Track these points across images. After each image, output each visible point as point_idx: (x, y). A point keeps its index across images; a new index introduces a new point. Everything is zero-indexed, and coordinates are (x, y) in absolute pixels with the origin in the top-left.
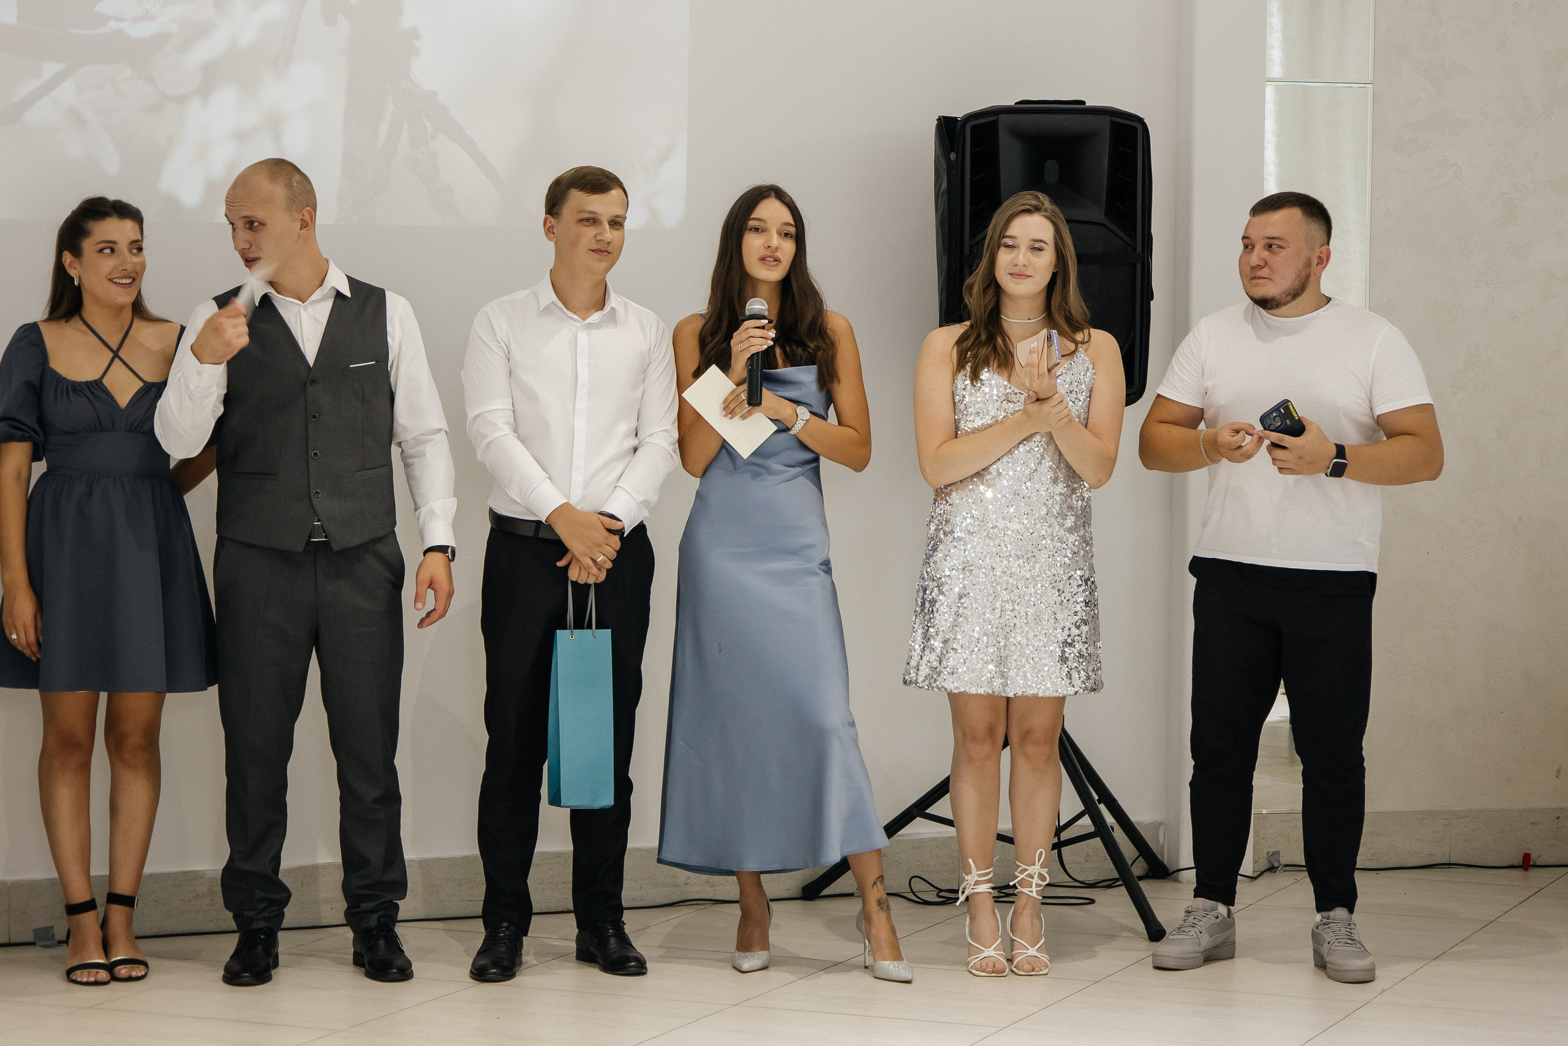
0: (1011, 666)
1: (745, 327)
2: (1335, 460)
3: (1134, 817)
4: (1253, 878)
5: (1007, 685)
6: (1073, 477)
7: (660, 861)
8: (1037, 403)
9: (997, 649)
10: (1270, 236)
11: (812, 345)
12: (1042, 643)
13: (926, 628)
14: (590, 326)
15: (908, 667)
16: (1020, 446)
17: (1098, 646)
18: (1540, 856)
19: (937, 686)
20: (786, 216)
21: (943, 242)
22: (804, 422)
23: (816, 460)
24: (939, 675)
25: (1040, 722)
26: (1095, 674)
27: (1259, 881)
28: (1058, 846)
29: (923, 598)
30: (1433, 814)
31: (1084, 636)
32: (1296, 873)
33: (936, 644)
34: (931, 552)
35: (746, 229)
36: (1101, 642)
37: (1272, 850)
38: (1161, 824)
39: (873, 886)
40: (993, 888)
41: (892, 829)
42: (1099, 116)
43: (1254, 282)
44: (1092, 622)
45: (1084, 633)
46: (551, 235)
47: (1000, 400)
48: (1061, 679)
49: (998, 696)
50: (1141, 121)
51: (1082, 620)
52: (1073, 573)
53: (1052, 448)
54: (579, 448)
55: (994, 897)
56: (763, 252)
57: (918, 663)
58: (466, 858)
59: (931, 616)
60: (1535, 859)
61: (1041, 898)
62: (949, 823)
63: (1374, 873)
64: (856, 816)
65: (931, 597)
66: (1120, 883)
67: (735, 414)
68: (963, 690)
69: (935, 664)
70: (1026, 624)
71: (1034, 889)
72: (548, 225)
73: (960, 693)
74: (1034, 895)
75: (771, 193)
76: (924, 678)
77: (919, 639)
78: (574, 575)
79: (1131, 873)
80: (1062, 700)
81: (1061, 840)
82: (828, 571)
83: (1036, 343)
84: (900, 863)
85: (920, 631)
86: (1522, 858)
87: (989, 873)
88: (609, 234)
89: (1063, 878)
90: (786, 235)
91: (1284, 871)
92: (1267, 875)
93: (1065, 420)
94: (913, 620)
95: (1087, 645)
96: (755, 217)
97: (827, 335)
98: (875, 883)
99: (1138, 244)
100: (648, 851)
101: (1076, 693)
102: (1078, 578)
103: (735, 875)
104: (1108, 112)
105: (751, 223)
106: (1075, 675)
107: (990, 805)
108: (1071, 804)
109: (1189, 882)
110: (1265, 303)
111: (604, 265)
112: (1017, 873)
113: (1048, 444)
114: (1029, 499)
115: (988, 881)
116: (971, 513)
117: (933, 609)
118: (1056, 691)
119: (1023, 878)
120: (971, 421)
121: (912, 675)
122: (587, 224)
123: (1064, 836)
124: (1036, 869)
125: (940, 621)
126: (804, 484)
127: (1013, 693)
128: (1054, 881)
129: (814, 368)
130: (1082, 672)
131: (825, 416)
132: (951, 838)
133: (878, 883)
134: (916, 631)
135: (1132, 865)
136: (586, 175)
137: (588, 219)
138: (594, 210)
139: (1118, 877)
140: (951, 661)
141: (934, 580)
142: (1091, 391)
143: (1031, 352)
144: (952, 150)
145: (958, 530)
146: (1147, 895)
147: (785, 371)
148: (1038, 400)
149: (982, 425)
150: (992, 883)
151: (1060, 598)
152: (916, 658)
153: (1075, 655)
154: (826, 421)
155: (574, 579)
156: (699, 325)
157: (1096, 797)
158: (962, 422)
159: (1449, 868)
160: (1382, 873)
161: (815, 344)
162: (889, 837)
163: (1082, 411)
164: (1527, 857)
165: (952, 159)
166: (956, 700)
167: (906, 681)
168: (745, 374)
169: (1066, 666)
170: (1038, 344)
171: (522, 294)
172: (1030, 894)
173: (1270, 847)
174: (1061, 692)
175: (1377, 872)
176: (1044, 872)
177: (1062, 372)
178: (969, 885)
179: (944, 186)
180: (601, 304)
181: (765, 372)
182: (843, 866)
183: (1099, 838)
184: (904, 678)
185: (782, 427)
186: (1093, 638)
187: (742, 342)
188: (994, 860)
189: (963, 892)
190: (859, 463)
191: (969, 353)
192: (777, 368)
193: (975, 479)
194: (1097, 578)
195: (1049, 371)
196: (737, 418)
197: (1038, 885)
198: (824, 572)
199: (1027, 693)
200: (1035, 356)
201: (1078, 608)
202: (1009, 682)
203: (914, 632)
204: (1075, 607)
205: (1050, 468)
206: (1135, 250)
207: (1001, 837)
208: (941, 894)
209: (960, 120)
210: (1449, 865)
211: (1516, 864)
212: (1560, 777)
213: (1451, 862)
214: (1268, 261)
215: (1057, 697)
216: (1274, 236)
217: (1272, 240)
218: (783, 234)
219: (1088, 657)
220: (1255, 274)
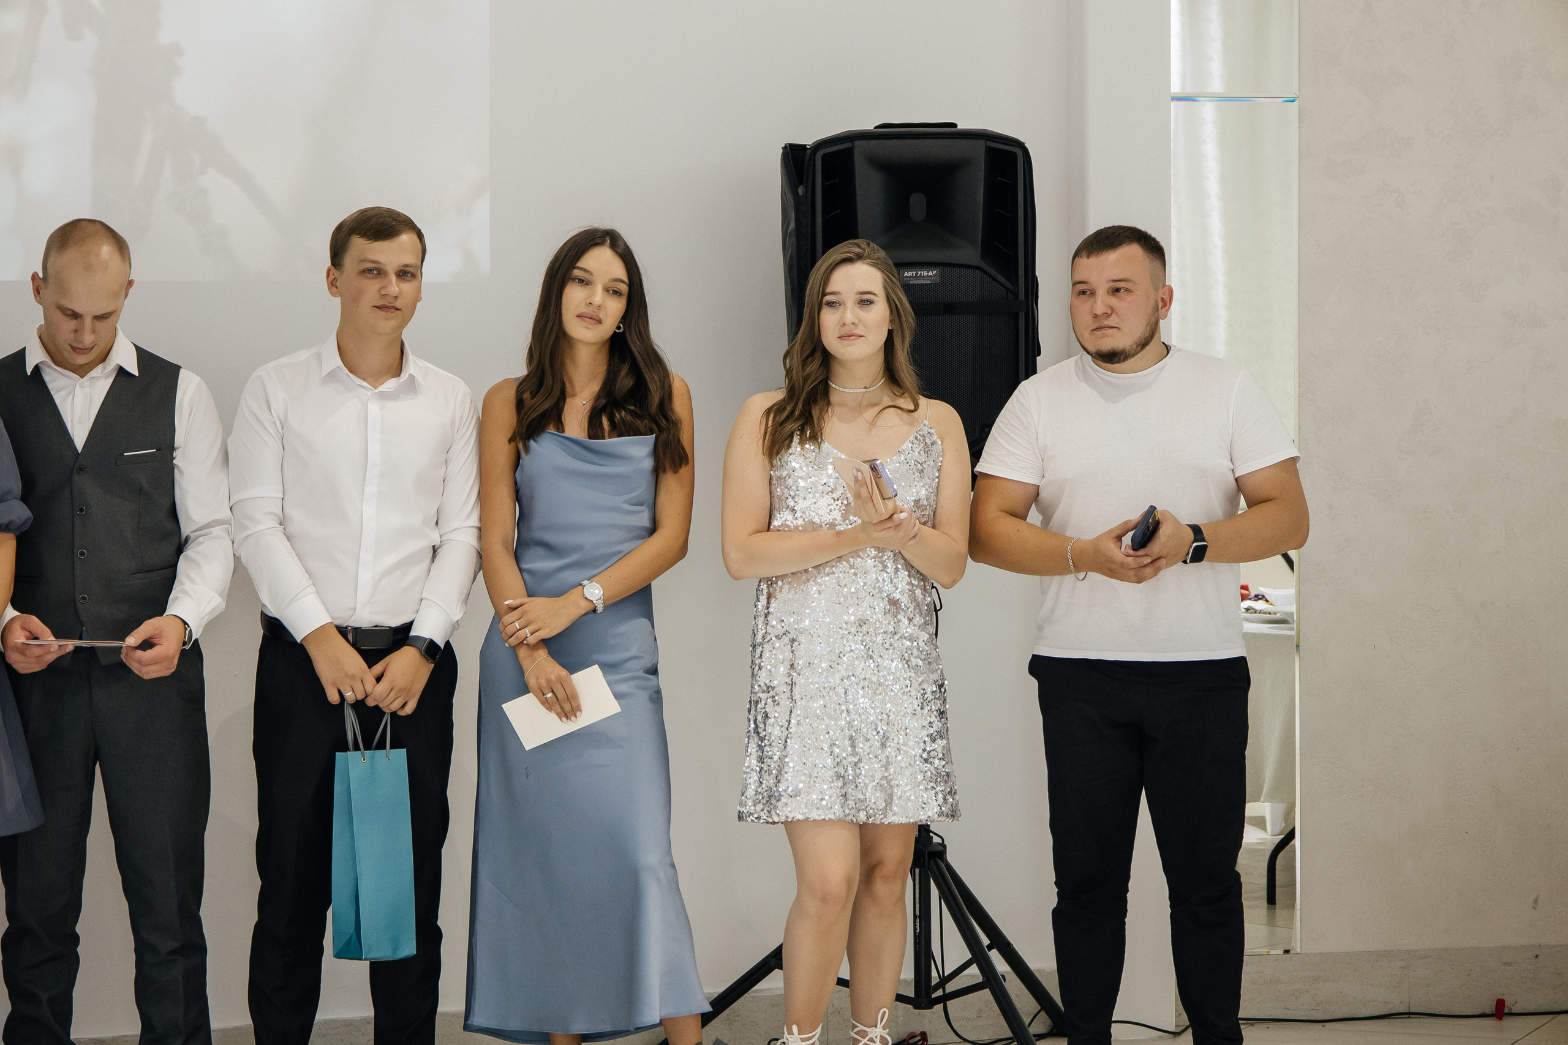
2: (1195, 544)
4: (1176, 1034)
7: (467, 1027)
10: (1115, 278)
14: (383, 396)
18: (1516, 1002)
20: (618, 270)
21: (792, 291)
25: (892, 853)
30: (1386, 955)
31: (940, 751)
35: (570, 278)
42: (970, 141)
43: (1098, 333)
45: (940, 748)
46: (334, 289)
50: (1021, 145)
51: (938, 732)
52: (926, 677)
56: (583, 308)
60: (1511, 1006)
63: (1319, 1026)
66: (1016, 1042)
72: (332, 277)
75: (606, 240)
79: (1026, 1031)
84: (757, 1024)
86: (1495, 1005)
88: (395, 286)
90: (615, 292)
96: (582, 266)
99: (1020, 290)
100: (455, 1015)
102: (932, 683)
104: (984, 136)
105: (576, 272)
110: (1110, 358)
111: (392, 323)
112: (855, 1036)
119: (864, 1038)
122: (371, 276)
124: (877, 1031)
129: (648, 440)
136: (369, 219)
137: (371, 270)
138: (376, 260)
144: (801, 183)
147: (612, 442)
153: (932, 773)
156: (512, 392)
157: (987, 942)
159: (1409, 1017)
164: (1500, 1003)
165: (801, 194)
171: (304, 355)
175: (1323, 1024)
176: (886, 1034)
179: (792, 225)
180: (397, 369)
183: (987, 991)
186: (949, 754)
192: (604, 439)
201: (933, 717)
204: (930, 717)
206: (1017, 296)
209: (810, 148)
210: (1409, 1014)
211: (1488, 1012)
212: (1537, 909)
213: (1411, 1011)
214: (1114, 307)
215: (909, 822)
216: (1120, 278)
217: (1118, 283)
218: (611, 292)
219: (945, 777)
220: (1100, 324)
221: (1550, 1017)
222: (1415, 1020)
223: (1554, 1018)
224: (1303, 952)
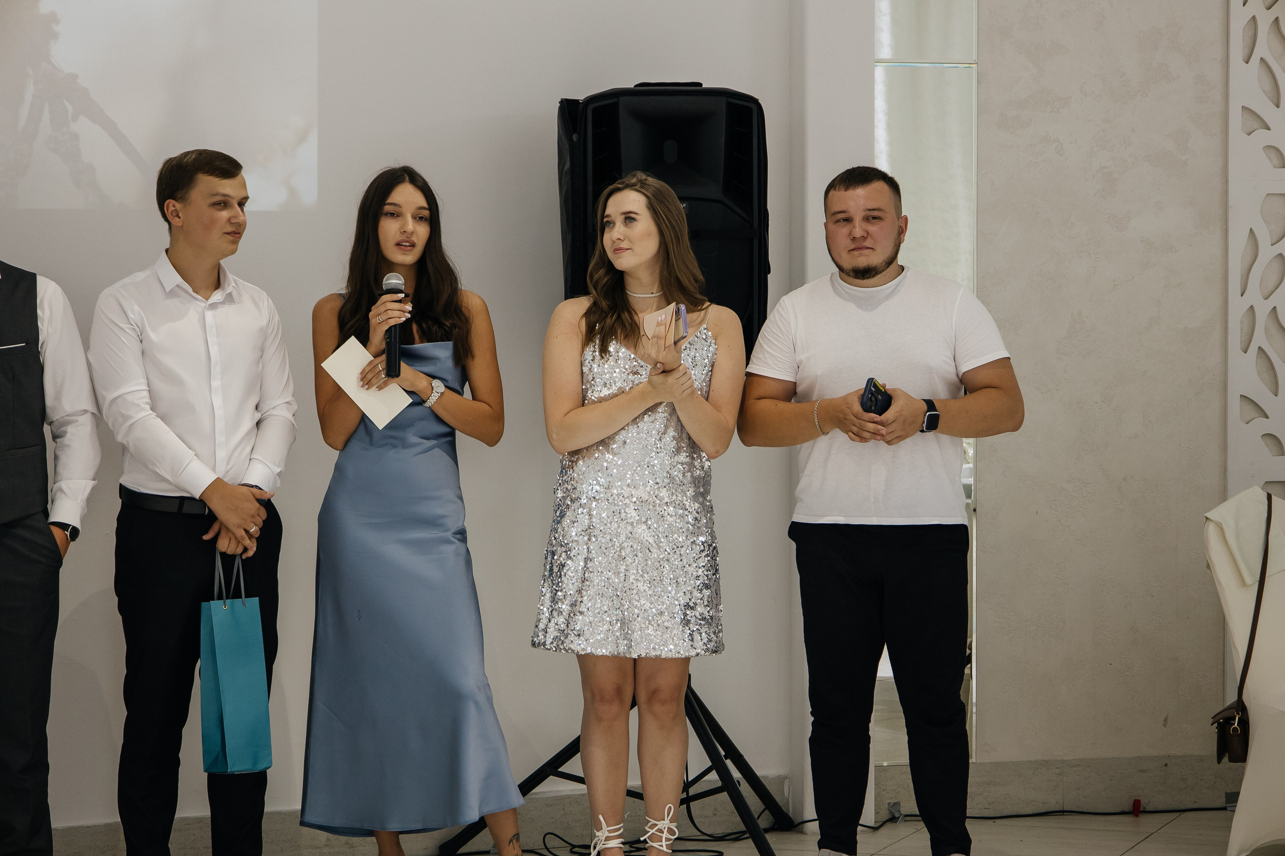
0: (635, 628)
1: (383, 301)
2: (928, 413)
3: (759, 772)
4: (875, 829)
5: (631, 647)
6: (694, 447)
7: (302, 823)
8: (662, 376)
9: (622, 611)
10: (870, 208)
11: (448, 324)
12: (665, 606)
13: (554, 591)
15: (536, 630)
16: (645, 416)
17: (720, 609)
18: (1150, 802)
19: (564, 648)
20: (420, 200)
21: (567, 220)
22: (439, 395)
23: (452, 434)
24: (566, 638)
25: (666, 681)
26: (717, 637)
27: (883, 831)
28: (686, 801)
29: (551, 563)
31: (706, 599)
32: (916, 822)
33: (564, 607)
34: (559, 519)
35: (382, 214)
36: (722, 606)
37: (892, 801)
38: (785, 778)
39: (510, 843)
40: (623, 843)
41: (526, 787)
43: (856, 253)
44: (714, 586)
45: (706, 597)
47: (627, 372)
48: (683, 641)
49: (623, 657)
50: (755, 101)
51: (704, 584)
52: (695, 539)
53: (675, 418)
54: (220, 426)
55: (624, 852)
56: (399, 238)
57: (547, 625)
58: (108, 826)
59: (559, 580)
60: (1145, 805)
61: (671, 851)
62: (580, 780)
63: (990, 822)
64: (493, 776)
65: (559, 562)
66: (747, 835)
67: (371, 384)
68: (590, 651)
69: (563, 626)
70: (649, 587)
71: (664, 843)
72: (171, 209)
73: (587, 655)
74: (664, 849)
75: (405, 178)
76: (552, 640)
77: (548, 603)
78: (224, 545)
79: (757, 825)
80: (687, 660)
81: (690, 795)
82: (464, 540)
83: (664, 316)
84: (534, 821)
85: (548, 595)
86: (1132, 805)
87: (619, 829)
89: (692, 832)
90: (421, 218)
91: (905, 821)
92: (889, 826)
93: (689, 391)
94: (542, 584)
95: (709, 608)
96: (391, 202)
97: (462, 311)
98: (511, 841)
100: (289, 814)
101: (698, 655)
102: (700, 544)
103: (373, 836)
104: (725, 93)
105: (387, 208)
106: (697, 637)
107: (619, 764)
108: (698, 760)
109: (814, 834)
110: (863, 274)
112: (647, 828)
113: (671, 415)
114: (654, 468)
115: (619, 837)
116: (597, 480)
117: (561, 574)
118: (679, 653)
119: (653, 833)
120: (598, 391)
121: (540, 638)
122: (219, 207)
123: (693, 791)
124: (665, 824)
125: (567, 585)
126: (440, 456)
127: (637, 654)
128: (683, 835)
129: (450, 344)
130: (704, 634)
131: (461, 391)
132: (583, 795)
133: (514, 841)
134: (545, 595)
135: (758, 818)
137: (220, 203)
138: (227, 194)
139: (745, 829)
140: (580, 622)
141: (562, 546)
142: (712, 366)
143: (659, 324)
144: (575, 132)
145: (584, 497)
146: (773, 846)
147: (421, 347)
148: (663, 372)
149: (609, 395)
150: (624, 839)
151: (681, 563)
152: (544, 621)
153: (697, 618)
154: (463, 396)
155: (223, 550)
156: (339, 303)
157: (723, 753)
158: (590, 392)
159: (1063, 815)
160: (998, 821)
161: (451, 321)
162: (524, 796)
163: (705, 384)
164: (1137, 803)
165: (575, 140)
166: (585, 661)
167: (535, 643)
168: (384, 346)
169: (688, 628)
170: (666, 317)
172: (661, 848)
173: (891, 798)
174: (683, 654)
175: (994, 820)
176: (673, 826)
177: (686, 347)
178: (600, 841)
179: (567, 166)
181: (402, 347)
182: (481, 824)
183: (725, 793)
184: (533, 640)
185: (417, 400)
186: (714, 602)
187: (380, 315)
188: (626, 816)
189: (595, 848)
190: (492, 437)
191: (597, 325)
192: (414, 344)
193: (601, 448)
194: (719, 544)
195: (675, 343)
196: (374, 387)
197: (667, 839)
198: (459, 540)
199: (651, 655)
200: (663, 328)
201: (700, 572)
202: (633, 644)
203: (543, 596)
204: (697, 572)
205: (673, 438)
206: (753, 226)
207: (631, 793)
208: (574, 850)
209: (582, 103)
210: (1063, 812)
211: (1126, 810)
212: (1167, 726)
213: (1065, 809)
214: (869, 232)
215: (681, 657)
216: (874, 208)
217: (872, 212)
218: (418, 218)
219: (710, 620)
220: (859, 245)
221: (1176, 814)
222: (1068, 817)
223: (1180, 815)
224: (978, 762)
